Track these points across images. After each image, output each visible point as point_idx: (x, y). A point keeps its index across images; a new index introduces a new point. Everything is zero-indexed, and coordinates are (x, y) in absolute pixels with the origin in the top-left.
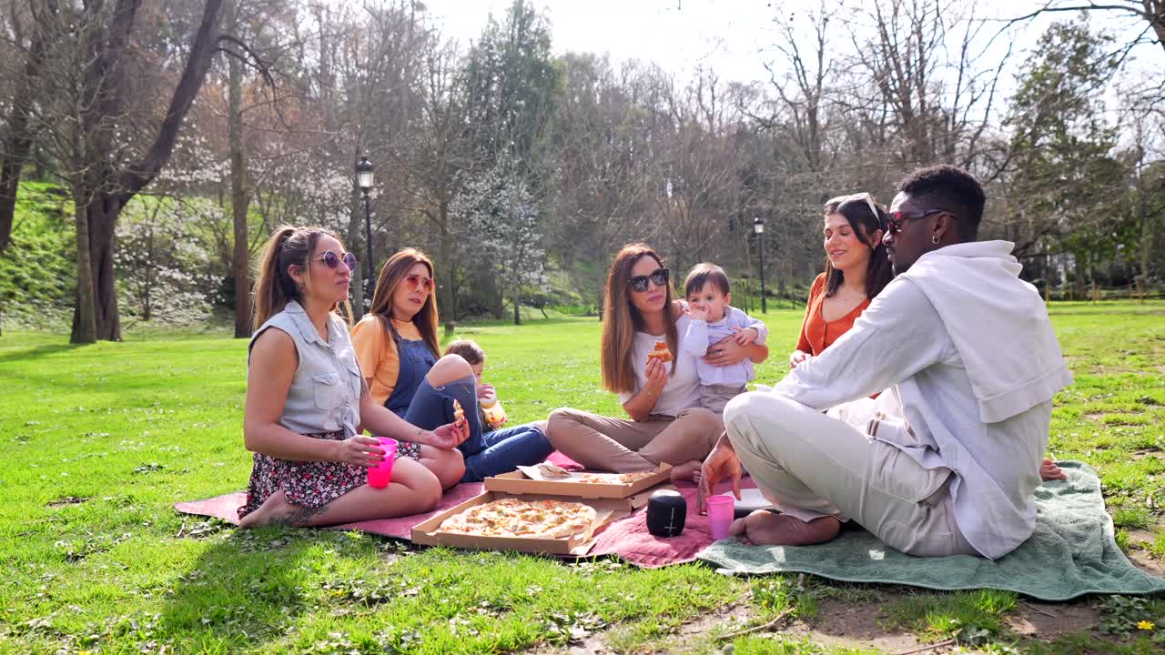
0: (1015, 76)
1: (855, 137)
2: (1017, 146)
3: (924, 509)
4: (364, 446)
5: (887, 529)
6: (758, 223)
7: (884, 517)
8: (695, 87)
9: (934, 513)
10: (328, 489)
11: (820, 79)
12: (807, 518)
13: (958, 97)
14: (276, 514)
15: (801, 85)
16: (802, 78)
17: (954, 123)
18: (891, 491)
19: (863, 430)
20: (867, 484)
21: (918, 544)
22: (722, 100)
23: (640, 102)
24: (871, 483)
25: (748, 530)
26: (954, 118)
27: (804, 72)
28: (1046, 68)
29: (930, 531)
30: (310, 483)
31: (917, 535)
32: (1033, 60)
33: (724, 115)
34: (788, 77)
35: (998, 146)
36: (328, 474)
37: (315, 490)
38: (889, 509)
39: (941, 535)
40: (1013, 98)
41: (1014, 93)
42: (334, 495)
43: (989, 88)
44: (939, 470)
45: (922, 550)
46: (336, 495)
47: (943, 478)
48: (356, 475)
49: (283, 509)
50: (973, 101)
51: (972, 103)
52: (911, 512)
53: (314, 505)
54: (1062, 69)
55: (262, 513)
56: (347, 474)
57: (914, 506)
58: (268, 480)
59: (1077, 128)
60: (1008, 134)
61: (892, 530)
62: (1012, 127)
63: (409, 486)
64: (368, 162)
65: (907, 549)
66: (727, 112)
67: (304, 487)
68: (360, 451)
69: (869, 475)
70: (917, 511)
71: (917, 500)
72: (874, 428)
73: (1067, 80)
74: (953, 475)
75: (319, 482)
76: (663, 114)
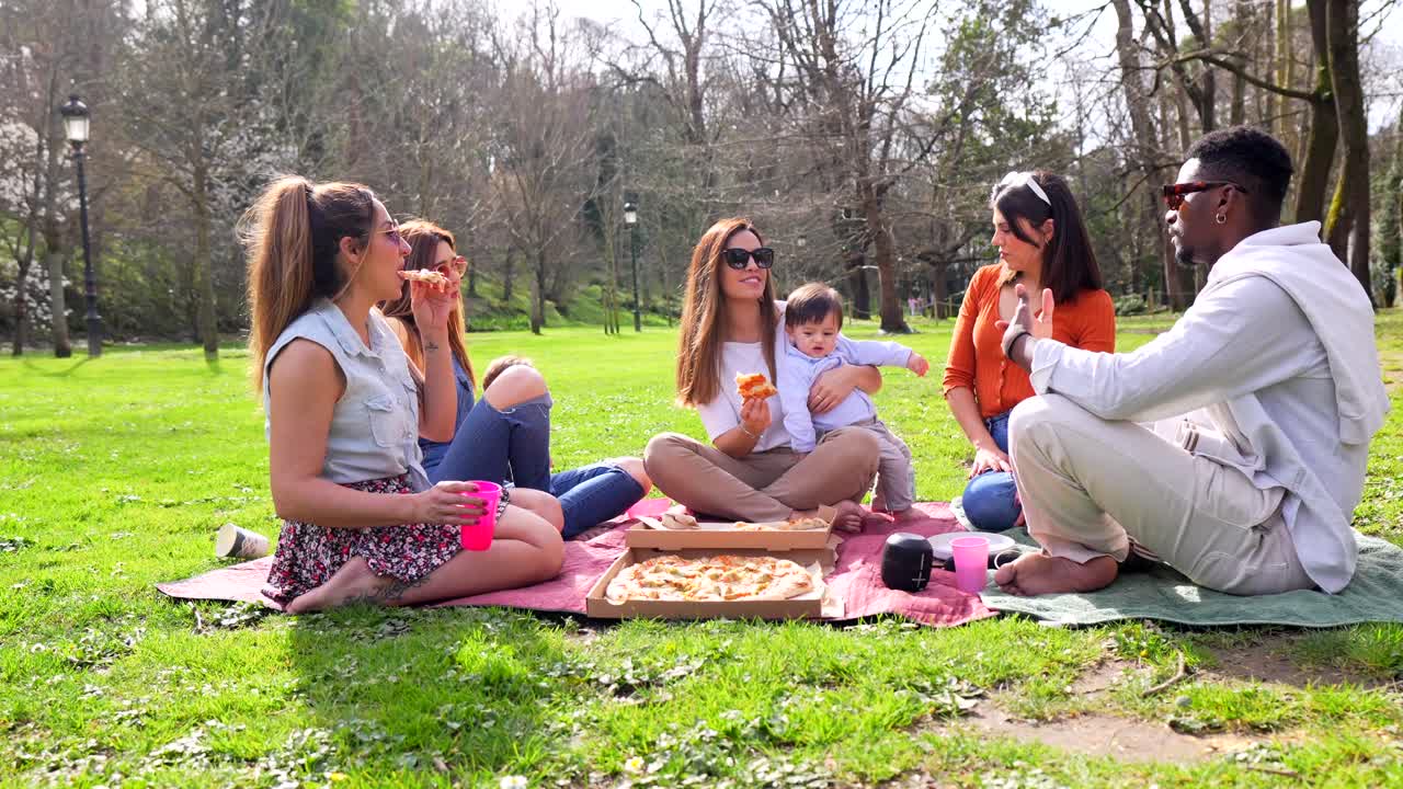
0: (944, 32)
1: (744, 102)
2: (945, 122)
3: (1258, 535)
4: (452, 496)
5: (1208, 562)
6: (630, 209)
7: (1206, 548)
8: (529, 23)
9: (1268, 539)
10: (423, 554)
11: (702, 18)
12: (1083, 558)
13: (875, 54)
14: (355, 590)
15: (677, 26)
16: (678, 19)
17: (870, 88)
18: (1219, 516)
19: (1180, 445)
20: (1193, 508)
21: (1248, 577)
22: (564, 39)
23: (450, 39)
24: (1197, 507)
25: (1019, 577)
26: (871, 80)
27: (680, 12)
28: (979, 23)
29: (1264, 561)
30: (392, 549)
31: (1245, 567)
32: (964, 12)
33: (567, 64)
34: (659, 16)
35: (920, 120)
36: (416, 533)
37: (405, 557)
38: (1215, 536)
39: (1275, 566)
40: (941, 59)
41: (942, 53)
42: (436, 561)
43: (914, 44)
44: (1273, 489)
45: (1251, 586)
46: (439, 561)
47: (1278, 498)
48: (457, 533)
49: (367, 583)
50: (895, 60)
51: (893, 63)
52: (1243, 539)
53: (411, 577)
54: (997, 25)
55: (331, 591)
56: (445, 533)
57: (1247, 532)
58: (321, 548)
59: (1014, 103)
60: (933, 106)
61: (1215, 562)
62: (938, 98)
63: (534, 544)
64: (80, 104)
65: (1232, 584)
66: (574, 58)
67: (386, 554)
68: (448, 503)
69: (1195, 498)
70: (1252, 537)
71: (1251, 525)
72: (1193, 443)
73: (1005, 41)
74: (1287, 494)
75: (407, 547)
76: (485, 57)
